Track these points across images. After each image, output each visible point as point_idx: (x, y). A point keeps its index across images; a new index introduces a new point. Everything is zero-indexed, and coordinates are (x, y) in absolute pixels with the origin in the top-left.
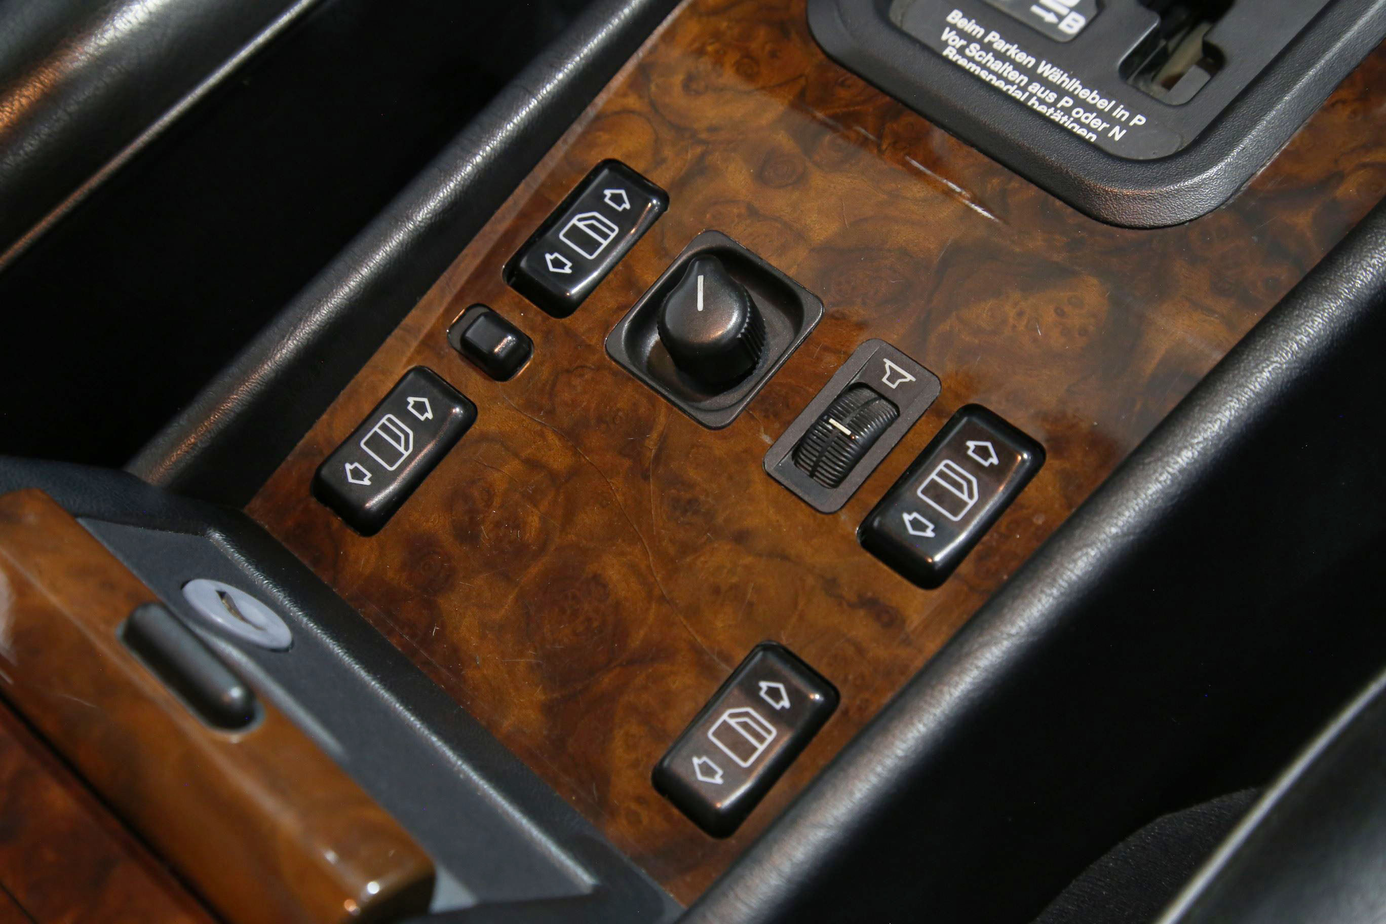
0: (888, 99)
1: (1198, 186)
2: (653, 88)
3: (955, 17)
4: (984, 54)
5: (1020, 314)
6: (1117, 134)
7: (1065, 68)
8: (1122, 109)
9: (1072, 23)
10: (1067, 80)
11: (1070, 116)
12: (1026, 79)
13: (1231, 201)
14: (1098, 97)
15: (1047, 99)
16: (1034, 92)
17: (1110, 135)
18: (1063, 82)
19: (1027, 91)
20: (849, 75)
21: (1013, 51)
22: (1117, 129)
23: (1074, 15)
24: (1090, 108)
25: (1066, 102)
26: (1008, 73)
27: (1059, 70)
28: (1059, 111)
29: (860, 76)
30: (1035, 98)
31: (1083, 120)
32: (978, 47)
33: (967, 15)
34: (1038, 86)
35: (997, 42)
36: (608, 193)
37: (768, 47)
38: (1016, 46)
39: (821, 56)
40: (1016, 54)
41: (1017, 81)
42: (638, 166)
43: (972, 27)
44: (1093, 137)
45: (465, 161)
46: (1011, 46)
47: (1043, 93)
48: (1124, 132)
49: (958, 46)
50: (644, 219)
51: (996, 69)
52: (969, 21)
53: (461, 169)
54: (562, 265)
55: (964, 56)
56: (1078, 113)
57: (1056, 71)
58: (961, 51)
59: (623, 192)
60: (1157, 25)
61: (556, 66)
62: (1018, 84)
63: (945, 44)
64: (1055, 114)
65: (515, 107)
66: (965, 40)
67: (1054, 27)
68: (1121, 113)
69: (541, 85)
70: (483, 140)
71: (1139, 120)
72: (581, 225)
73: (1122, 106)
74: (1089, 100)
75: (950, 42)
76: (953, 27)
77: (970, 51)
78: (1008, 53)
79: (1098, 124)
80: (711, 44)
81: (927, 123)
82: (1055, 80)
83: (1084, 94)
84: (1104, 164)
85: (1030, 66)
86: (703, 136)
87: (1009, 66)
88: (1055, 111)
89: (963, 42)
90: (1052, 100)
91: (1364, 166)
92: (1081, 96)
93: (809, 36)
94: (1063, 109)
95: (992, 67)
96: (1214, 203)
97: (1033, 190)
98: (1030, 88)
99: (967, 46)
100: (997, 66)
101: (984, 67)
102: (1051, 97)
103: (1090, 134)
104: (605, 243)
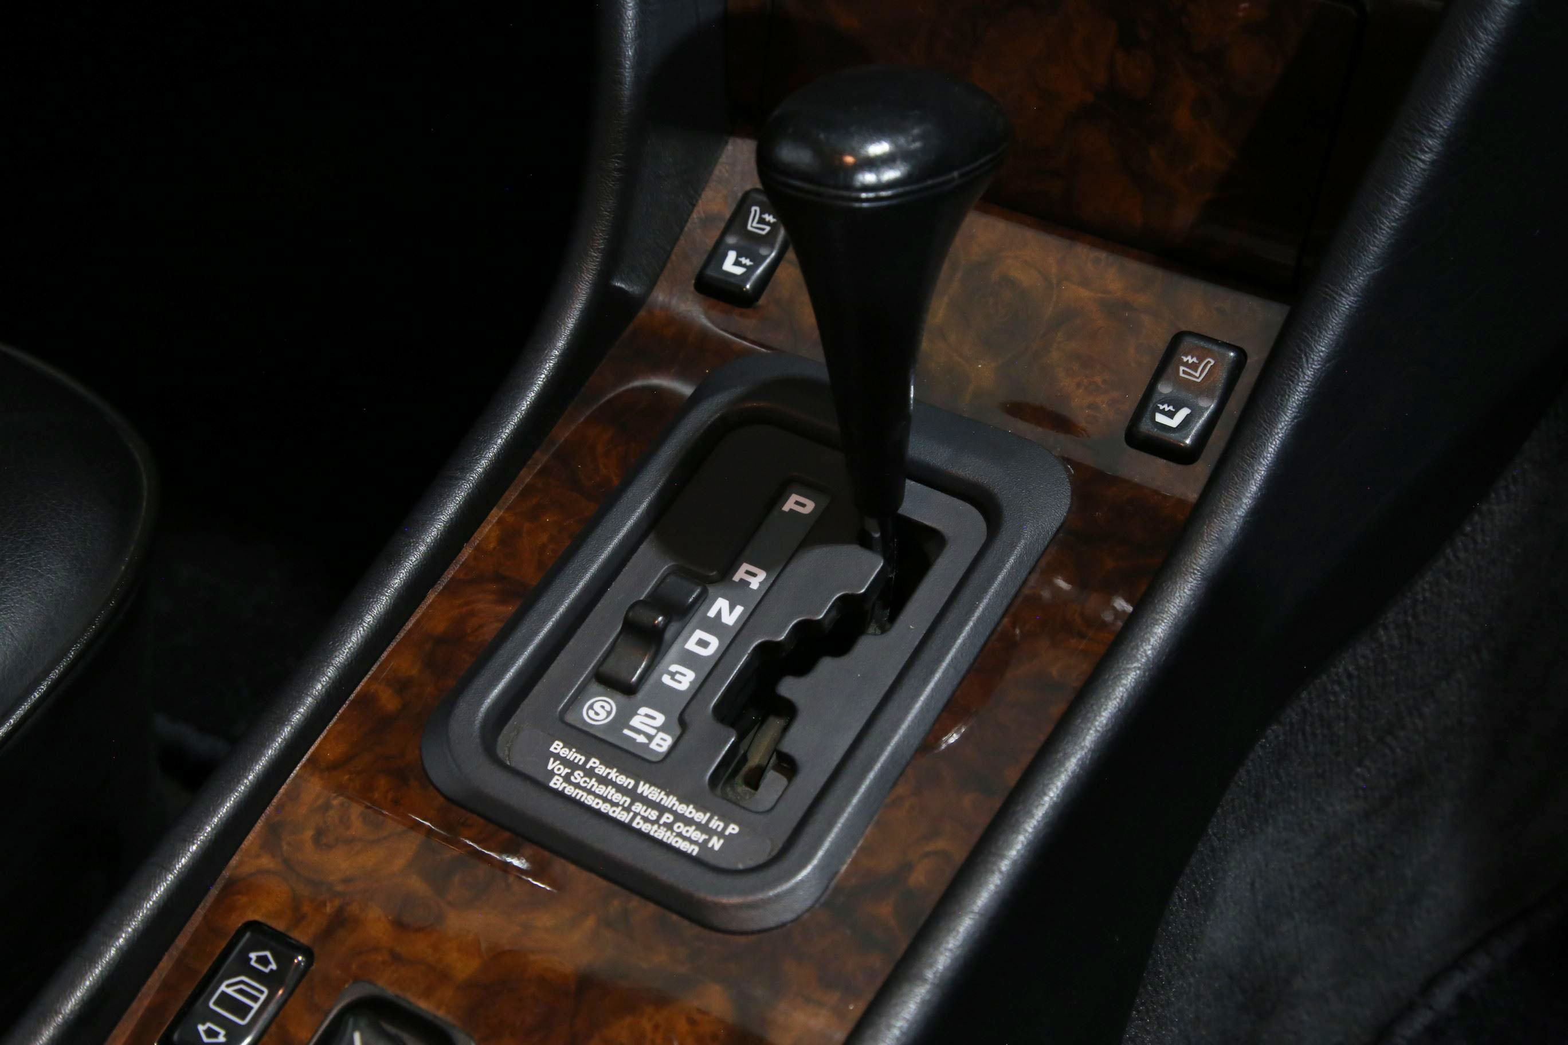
0: (507, 834)
1: (792, 890)
2: (285, 847)
3: (557, 747)
4: (588, 780)
5: (656, 1027)
6: (716, 843)
7: (661, 787)
8: (717, 820)
9: (661, 742)
10: (665, 798)
11: (673, 831)
12: (629, 800)
13: (822, 900)
14: (694, 811)
15: (650, 817)
16: (637, 811)
17: (710, 845)
18: (662, 799)
19: (631, 811)
20: (469, 815)
21: (613, 774)
22: (715, 839)
23: (661, 735)
24: (689, 822)
25: (668, 818)
26: (612, 796)
27: (656, 789)
28: (662, 828)
29: (479, 815)
30: (639, 817)
31: (684, 833)
32: (582, 774)
33: (567, 745)
34: (640, 805)
35: (597, 767)
36: (253, 956)
37: (390, 796)
38: (615, 770)
39: (441, 799)
40: (617, 777)
41: (621, 803)
42: (280, 926)
43: (572, 755)
44: (694, 850)
45: (108, 946)
46: (610, 771)
47: (645, 811)
48: (722, 841)
49: (563, 775)
50: (291, 977)
51: (601, 793)
52: (570, 750)
53: (105, 955)
54: (216, 1034)
55: (570, 783)
56: (679, 827)
57: (654, 790)
58: (567, 779)
59: (268, 954)
60: (735, 739)
61: (187, 839)
62: (623, 805)
63: (552, 774)
64: (659, 831)
65: (153, 885)
66: (569, 768)
67: (645, 746)
68: (716, 824)
69: (176, 860)
70: (124, 923)
71: (733, 829)
72: (230, 991)
73: (716, 818)
74: (687, 814)
75: (556, 771)
76: (557, 757)
77: (576, 778)
78: (609, 777)
79: (699, 836)
80: (335, 798)
81: (546, 854)
82: (654, 799)
83: (682, 809)
84: (710, 877)
85: (630, 787)
86: (340, 888)
87: (612, 789)
88: (659, 828)
89: (568, 770)
90: (654, 818)
91: (927, 855)
92: (679, 811)
93: (425, 779)
94: (665, 824)
95: (597, 791)
96: (809, 903)
97: (652, 907)
98: (633, 808)
99: (572, 774)
100: (601, 790)
101: (590, 792)
102: (653, 814)
103: (693, 847)
104: (256, 1006)
